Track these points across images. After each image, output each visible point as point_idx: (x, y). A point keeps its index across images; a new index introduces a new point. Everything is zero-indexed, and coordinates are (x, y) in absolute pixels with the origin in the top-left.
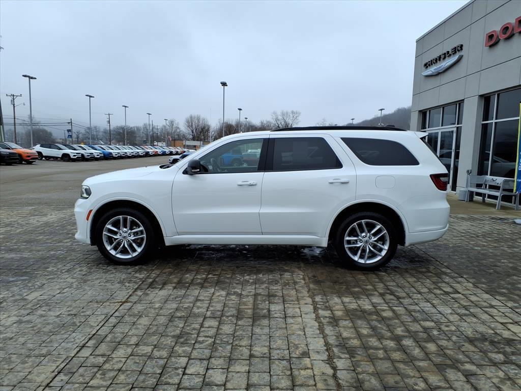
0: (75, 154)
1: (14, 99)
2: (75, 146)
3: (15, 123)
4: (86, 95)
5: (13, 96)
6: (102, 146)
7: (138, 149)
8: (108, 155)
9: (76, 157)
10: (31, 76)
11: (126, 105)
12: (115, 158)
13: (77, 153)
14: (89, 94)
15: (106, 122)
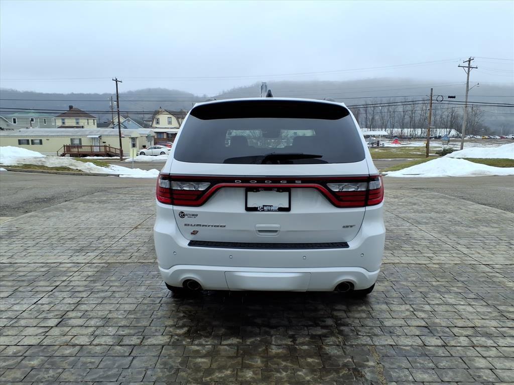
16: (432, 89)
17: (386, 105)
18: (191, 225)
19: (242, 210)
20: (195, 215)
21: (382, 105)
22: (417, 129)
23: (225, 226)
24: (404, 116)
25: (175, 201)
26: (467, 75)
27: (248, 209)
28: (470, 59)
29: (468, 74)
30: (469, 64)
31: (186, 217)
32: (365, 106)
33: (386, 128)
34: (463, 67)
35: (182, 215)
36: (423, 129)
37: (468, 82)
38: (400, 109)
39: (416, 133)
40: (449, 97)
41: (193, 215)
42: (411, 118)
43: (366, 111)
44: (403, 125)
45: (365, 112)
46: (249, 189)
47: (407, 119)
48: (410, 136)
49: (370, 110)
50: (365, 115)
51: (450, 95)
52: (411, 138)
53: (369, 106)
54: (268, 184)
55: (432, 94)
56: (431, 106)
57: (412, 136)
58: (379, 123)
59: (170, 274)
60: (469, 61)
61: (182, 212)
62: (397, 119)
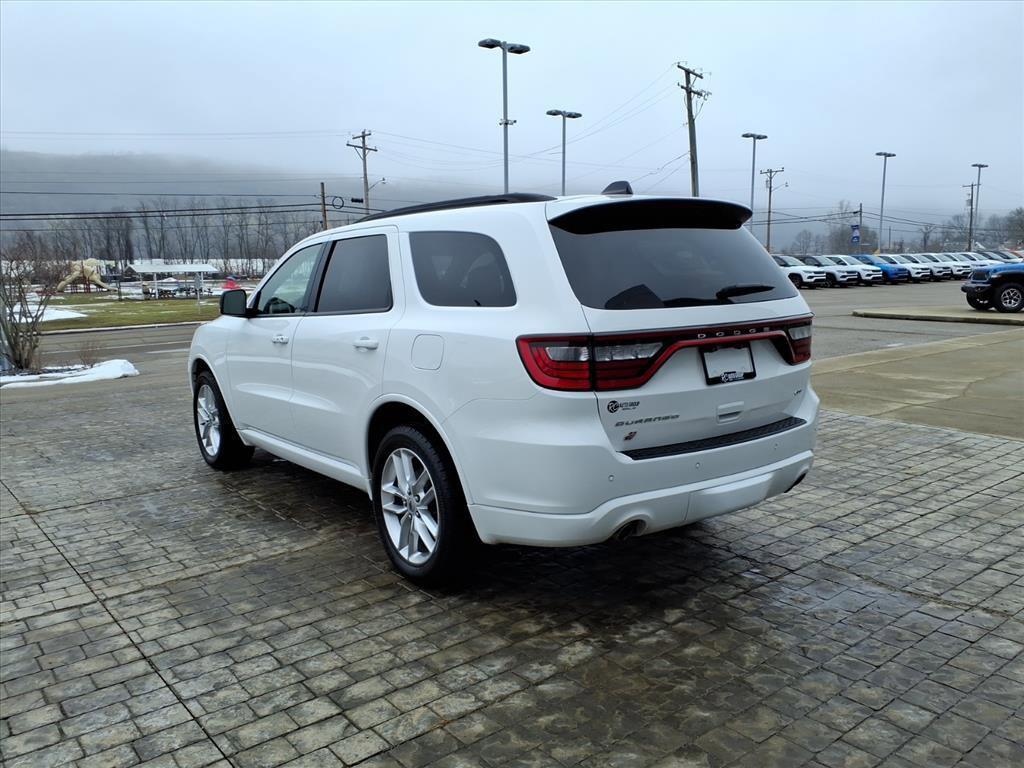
0: (813, 274)
1: (771, 178)
2: (822, 258)
3: (769, 221)
4: (878, 154)
5: (771, 172)
6: (890, 256)
7: (991, 258)
8: (896, 274)
9: (813, 280)
10: (758, 133)
11: (979, 163)
12: (916, 281)
13: (815, 273)
14: (883, 151)
15: (965, 203)
16: (322, 184)
17: (188, 213)
18: (627, 424)
19: (700, 385)
20: (635, 404)
21: (178, 213)
22: (254, 260)
23: (677, 416)
24: (227, 235)
25: (600, 383)
26: (362, 161)
27: (711, 382)
28: (363, 133)
29: (364, 160)
30: (364, 142)
31: (620, 409)
32: (143, 214)
33: (192, 259)
34: (355, 147)
35: (614, 407)
36: (266, 260)
37: (365, 175)
38: (214, 221)
39: (255, 268)
40: (353, 200)
41: (632, 404)
42: (241, 238)
43: (145, 223)
44: (226, 252)
45: (142, 225)
46: (703, 350)
47: (233, 240)
48: (243, 273)
49: (153, 222)
50: (144, 232)
51: (355, 197)
52: (245, 278)
53: (150, 214)
54: (720, 337)
55: (323, 193)
56: (325, 216)
57: (248, 273)
58: (178, 247)
59: (596, 521)
60: (363, 137)
61: (614, 402)
62: (212, 239)
